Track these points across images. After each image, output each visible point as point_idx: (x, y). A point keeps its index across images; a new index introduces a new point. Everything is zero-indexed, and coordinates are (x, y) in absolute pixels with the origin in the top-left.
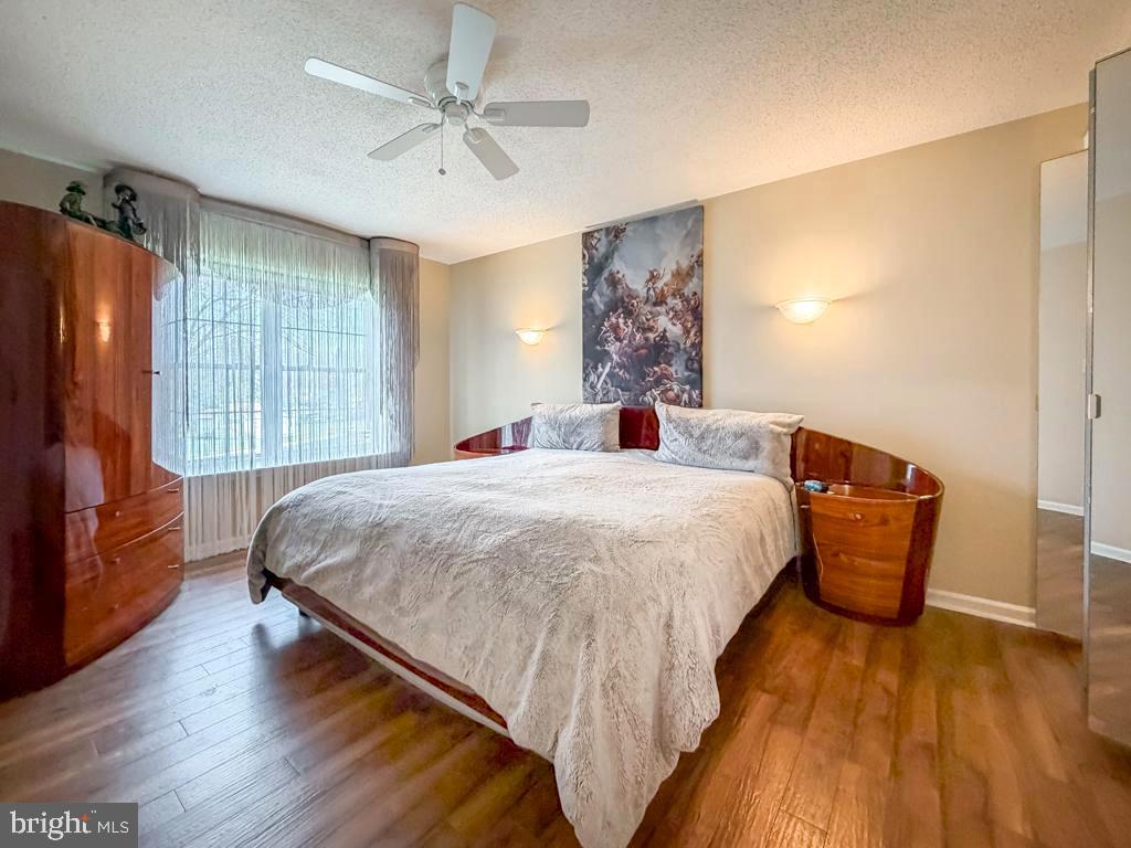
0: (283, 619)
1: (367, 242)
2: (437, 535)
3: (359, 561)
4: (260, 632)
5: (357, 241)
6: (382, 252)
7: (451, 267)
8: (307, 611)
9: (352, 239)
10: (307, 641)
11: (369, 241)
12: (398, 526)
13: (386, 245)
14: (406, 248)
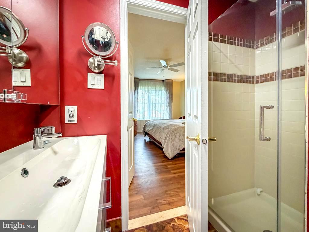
0: (148, 139)
1: (163, 81)
2: (160, 126)
3: (153, 129)
4: (145, 140)
5: (162, 81)
6: (166, 82)
7: (181, 82)
8: (150, 138)
9: (161, 81)
10: (150, 142)
11: (163, 80)
12: (156, 125)
13: (167, 81)
14: (170, 81)
